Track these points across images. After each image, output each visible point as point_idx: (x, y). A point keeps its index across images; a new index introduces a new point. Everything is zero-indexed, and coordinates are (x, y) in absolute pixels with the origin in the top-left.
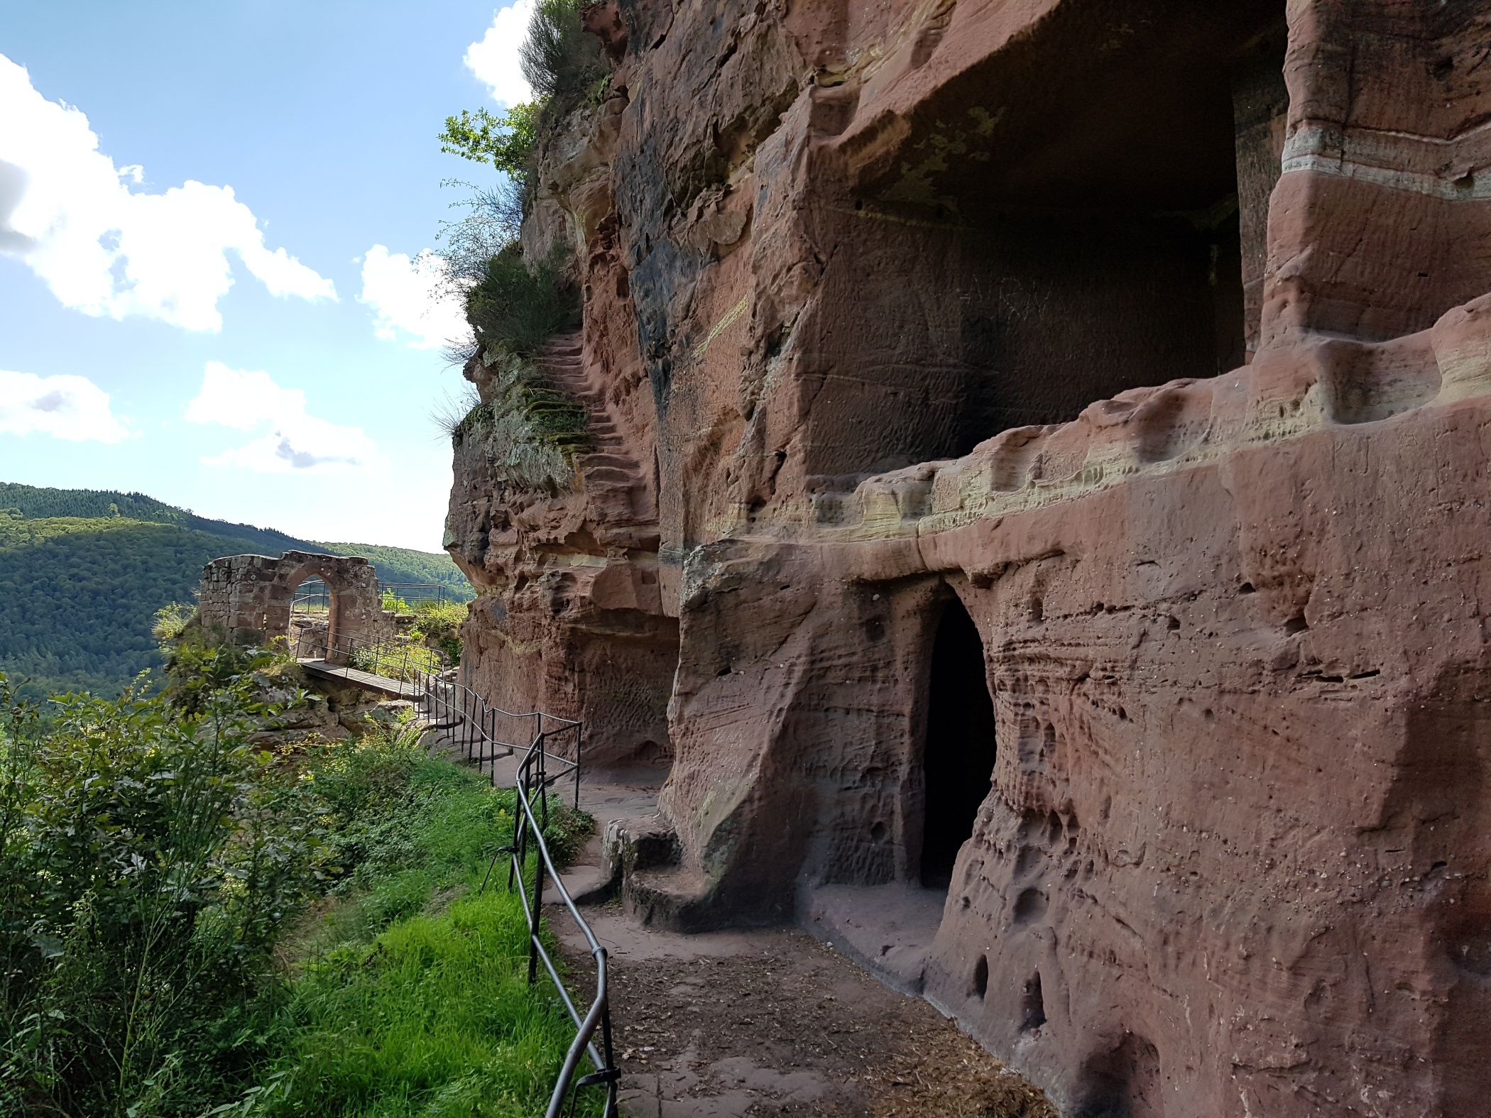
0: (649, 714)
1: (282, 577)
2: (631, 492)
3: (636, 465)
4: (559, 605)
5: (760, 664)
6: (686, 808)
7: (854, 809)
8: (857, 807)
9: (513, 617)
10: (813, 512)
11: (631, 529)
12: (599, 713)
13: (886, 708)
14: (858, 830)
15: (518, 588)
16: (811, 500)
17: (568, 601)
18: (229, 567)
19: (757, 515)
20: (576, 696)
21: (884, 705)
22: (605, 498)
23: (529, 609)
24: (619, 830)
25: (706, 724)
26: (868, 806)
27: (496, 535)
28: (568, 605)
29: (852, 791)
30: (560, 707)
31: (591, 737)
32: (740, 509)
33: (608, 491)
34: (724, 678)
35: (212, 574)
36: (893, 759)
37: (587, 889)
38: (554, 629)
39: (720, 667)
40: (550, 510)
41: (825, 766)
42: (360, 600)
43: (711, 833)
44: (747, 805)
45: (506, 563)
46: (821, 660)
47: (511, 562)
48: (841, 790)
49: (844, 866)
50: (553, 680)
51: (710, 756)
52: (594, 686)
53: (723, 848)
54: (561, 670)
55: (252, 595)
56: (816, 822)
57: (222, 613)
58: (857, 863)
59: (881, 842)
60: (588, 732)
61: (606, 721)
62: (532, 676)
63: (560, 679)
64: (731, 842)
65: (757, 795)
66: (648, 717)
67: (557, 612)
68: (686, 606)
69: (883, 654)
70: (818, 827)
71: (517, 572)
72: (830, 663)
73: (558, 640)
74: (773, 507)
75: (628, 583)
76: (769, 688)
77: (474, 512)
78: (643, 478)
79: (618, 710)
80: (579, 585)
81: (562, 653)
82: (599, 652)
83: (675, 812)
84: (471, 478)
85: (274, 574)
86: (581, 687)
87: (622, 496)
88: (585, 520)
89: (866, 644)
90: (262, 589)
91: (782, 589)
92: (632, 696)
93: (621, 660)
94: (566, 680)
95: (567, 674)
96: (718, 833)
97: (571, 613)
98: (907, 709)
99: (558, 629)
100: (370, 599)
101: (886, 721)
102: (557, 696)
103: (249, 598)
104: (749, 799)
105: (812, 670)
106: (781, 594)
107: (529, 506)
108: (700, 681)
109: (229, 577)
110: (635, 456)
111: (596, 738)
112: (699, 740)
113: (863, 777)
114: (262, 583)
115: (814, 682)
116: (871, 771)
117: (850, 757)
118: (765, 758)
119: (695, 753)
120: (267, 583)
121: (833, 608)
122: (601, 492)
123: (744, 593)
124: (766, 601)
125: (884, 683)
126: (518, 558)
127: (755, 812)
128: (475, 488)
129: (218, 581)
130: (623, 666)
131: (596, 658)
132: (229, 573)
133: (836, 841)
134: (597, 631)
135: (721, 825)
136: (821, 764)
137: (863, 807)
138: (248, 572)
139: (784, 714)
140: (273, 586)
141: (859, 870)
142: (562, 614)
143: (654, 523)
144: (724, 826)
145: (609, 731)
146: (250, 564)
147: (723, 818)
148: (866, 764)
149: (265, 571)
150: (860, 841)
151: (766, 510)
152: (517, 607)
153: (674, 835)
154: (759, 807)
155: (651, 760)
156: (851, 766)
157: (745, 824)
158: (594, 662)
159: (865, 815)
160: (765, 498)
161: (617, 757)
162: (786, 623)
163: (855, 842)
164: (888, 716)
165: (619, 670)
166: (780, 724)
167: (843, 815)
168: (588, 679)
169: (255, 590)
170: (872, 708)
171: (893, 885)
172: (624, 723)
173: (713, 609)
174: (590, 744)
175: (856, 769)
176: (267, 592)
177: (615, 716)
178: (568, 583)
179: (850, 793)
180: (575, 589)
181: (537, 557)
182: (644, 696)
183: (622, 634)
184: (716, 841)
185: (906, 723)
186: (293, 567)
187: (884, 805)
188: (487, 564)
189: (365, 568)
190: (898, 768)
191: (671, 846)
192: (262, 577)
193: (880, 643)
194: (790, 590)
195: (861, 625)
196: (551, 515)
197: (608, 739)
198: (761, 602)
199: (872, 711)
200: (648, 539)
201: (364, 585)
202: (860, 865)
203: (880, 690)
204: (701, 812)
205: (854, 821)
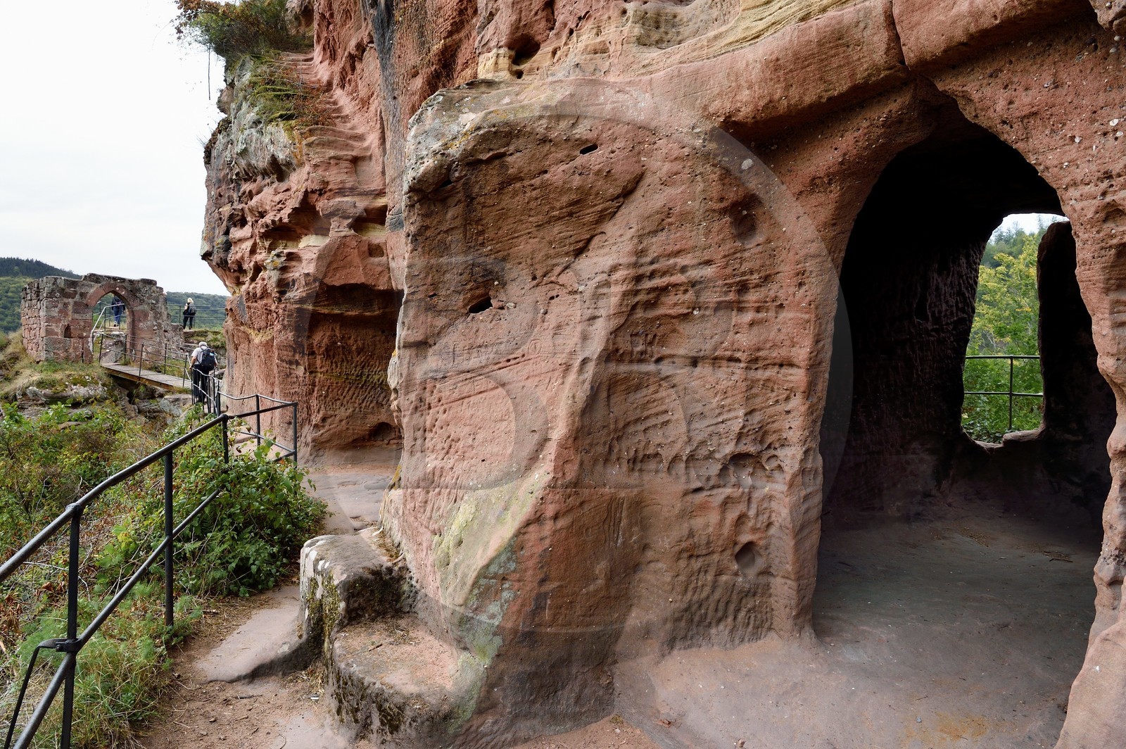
0: (382, 395)
1: (82, 295)
2: (355, 161)
3: (360, 138)
4: (283, 286)
5: (543, 289)
6: (422, 530)
7: (709, 523)
8: (714, 518)
9: (249, 307)
10: (632, 29)
11: (356, 199)
12: (330, 395)
13: (760, 354)
14: (716, 557)
15: (253, 279)
16: (624, 12)
17: (294, 281)
18: (38, 288)
19: (525, 67)
20: (307, 378)
21: (759, 350)
22: (327, 164)
23: (261, 298)
24: (317, 562)
25: (452, 391)
26: (732, 515)
27: (236, 233)
28: (294, 285)
29: (705, 493)
30: (294, 391)
31: (324, 419)
32: (498, 56)
33: (330, 158)
34: (480, 316)
35: (27, 294)
36: (771, 439)
37: (270, 655)
38: (281, 311)
39: (473, 298)
40: (276, 193)
41: (657, 455)
42: (151, 315)
43: (470, 581)
44: (532, 528)
45: (242, 258)
46: (652, 275)
47: (247, 254)
48: (686, 494)
49: (696, 619)
50: (284, 364)
51: (461, 444)
52: (324, 369)
53: (494, 608)
54: (291, 354)
55: (57, 310)
56: (645, 547)
57: (35, 326)
58: (716, 610)
59: (752, 572)
60: (320, 415)
61: (338, 403)
62: (267, 362)
63: (290, 363)
64: (506, 595)
65: (550, 510)
66: (380, 399)
67: (282, 293)
68: (411, 189)
69: (759, 262)
70: (650, 554)
71: (252, 263)
72: (666, 280)
73: (286, 322)
74: (550, 49)
75: (354, 256)
76: (559, 327)
77: (221, 219)
78: (367, 149)
79: (351, 393)
80: (304, 263)
81: (290, 335)
82: (328, 334)
83: (404, 532)
84: (217, 186)
85: (75, 293)
86: (311, 370)
87: (345, 164)
88: (306, 192)
89: (728, 246)
90: (66, 305)
91: (584, 152)
92: (364, 379)
93: (351, 341)
94: (298, 364)
95: (297, 357)
96: (483, 582)
97: (295, 294)
98: (802, 353)
99: (284, 310)
100: (160, 314)
101: (761, 375)
102: (289, 380)
103: (55, 312)
104: (536, 519)
105: (637, 293)
106: (582, 159)
107: (258, 193)
108: (441, 321)
109: (38, 296)
110: (360, 131)
111: (329, 421)
112: (442, 417)
113: (724, 469)
114: (66, 300)
115: (640, 314)
116: (738, 459)
117: (700, 438)
118: (562, 446)
119: (433, 440)
120: (70, 300)
121: (674, 184)
122: (322, 159)
123: (516, 161)
124: (557, 174)
125: (758, 310)
126: (253, 251)
127: (547, 542)
128: (221, 196)
129: (31, 300)
130: (354, 348)
131: (326, 340)
132: (38, 293)
133: (682, 578)
134: (325, 311)
135: (487, 566)
136: (651, 451)
137: (723, 519)
138: (53, 290)
139: (591, 369)
140: (75, 303)
141: (719, 621)
142: (288, 295)
143: (381, 193)
144: (493, 569)
145: (343, 413)
146: (54, 284)
147: (491, 553)
148: (729, 449)
149: (67, 290)
150: (719, 573)
151: (542, 57)
152: (252, 297)
153: (405, 569)
154: (555, 532)
155: (386, 442)
156: (703, 452)
157: (531, 563)
158: (323, 345)
159: (726, 530)
160: (538, 38)
161: (351, 440)
162: (589, 215)
163: (710, 577)
164: (766, 367)
165: (350, 352)
166: (587, 386)
167: (691, 534)
168: (318, 362)
169: (60, 305)
170: (738, 355)
171: (771, 643)
172: (356, 405)
173: (460, 196)
174: (323, 426)
175: (710, 456)
176: (70, 307)
177: (348, 398)
178: (294, 263)
179: (700, 497)
180: (300, 269)
181: (267, 244)
182: (376, 377)
183: (350, 313)
184: (480, 595)
185: (798, 376)
186: (91, 286)
187: (757, 515)
188: (229, 262)
189: (154, 288)
190: (780, 453)
191: (400, 587)
192: (64, 294)
193: (751, 244)
194: (598, 152)
195: (723, 212)
196: (277, 198)
197: (341, 421)
198: (547, 176)
199: (738, 360)
200: (373, 209)
201: (154, 302)
202: (720, 614)
203: (752, 324)
204: (449, 539)
205: (708, 543)
